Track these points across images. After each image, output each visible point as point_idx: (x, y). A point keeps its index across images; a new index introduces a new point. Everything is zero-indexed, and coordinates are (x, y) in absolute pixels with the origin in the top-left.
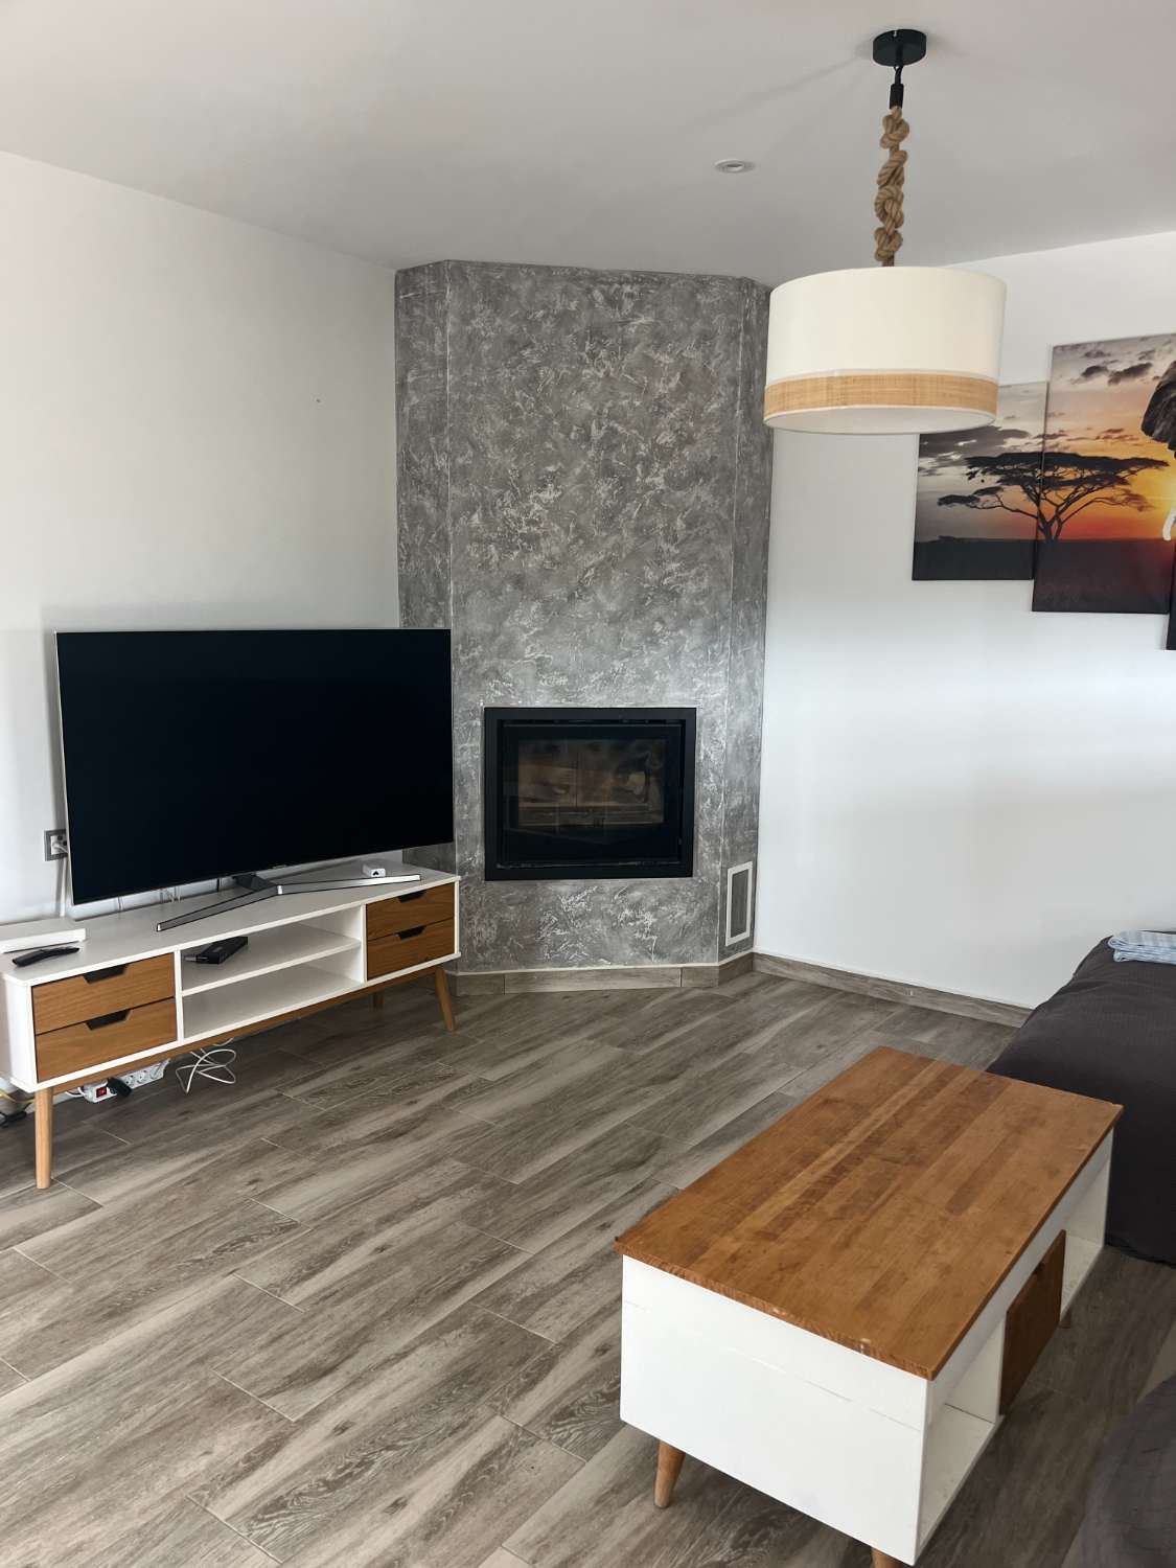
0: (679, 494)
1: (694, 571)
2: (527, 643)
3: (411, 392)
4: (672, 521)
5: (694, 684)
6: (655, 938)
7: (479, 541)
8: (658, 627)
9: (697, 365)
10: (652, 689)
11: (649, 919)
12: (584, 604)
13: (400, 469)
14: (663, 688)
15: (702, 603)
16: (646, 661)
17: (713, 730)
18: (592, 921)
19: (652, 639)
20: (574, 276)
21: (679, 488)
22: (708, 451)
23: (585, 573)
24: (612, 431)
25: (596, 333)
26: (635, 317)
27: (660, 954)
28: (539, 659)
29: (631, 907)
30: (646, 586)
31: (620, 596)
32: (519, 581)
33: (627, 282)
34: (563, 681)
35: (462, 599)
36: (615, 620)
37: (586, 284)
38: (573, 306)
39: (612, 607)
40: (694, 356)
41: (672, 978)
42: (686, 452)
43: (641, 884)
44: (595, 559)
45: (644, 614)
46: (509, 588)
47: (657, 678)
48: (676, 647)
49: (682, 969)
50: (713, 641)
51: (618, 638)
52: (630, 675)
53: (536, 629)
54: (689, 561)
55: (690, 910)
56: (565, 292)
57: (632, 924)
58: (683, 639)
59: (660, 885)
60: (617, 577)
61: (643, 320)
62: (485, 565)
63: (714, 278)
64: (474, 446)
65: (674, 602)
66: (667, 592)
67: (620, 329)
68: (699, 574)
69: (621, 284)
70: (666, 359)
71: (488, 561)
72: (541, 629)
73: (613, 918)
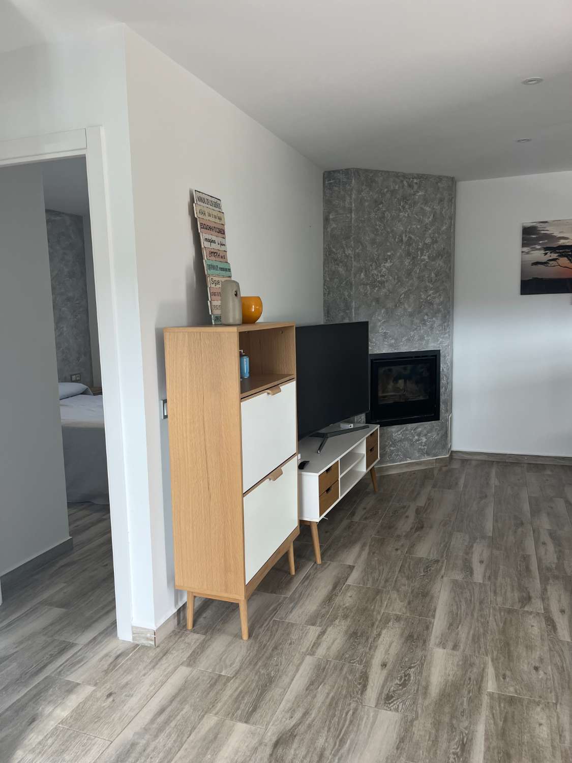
0: (433, 263)
1: (438, 294)
2: (380, 326)
3: (331, 222)
4: (430, 274)
5: (438, 340)
6: (426, 447)
7: (364, 284)
8: (426, 317)
9: (438, 212)
10: (424, 342)
11: (424, 440)
12: (400, 309)
13: (325, 255)
14: (428, 342)
15: (441, 307)
16: (422, 331)
17: (445, 358)
18: (404, 443)
19: (424, 322)
20: (397, 175)
21: (433, 261)
22: (442, 246)
23: (401, 296)
24: (410, 238)
25: (405, 198)
26: (418, 192)
27: (428, 454)
28: (385, 333)
29: (417, 435)
30: (422, 300)
31: (413, 305)
32: (377, 300)
33: (415, 178)
34: (393, 341)
35: (357, 309)
36: (411, 315)
37: (401, 178)
38: (397, 187)
39: (410, 310)
40: (437, 208)
41: (433, 463)
42: (435, 246)
43: (422, 425)
44: (405, 290)
45: (421, 312)
46: (374, 304)
47: (426, 338)
48: (432, 325)
49: (437, 459)
50: (444, 322)
51: (412, 322)
52: (416, 337)
53: (383, 321)
54: (437, 290)
55: (438, 434)
56: (394, 182)
57: (418, 442)
58: (434, 322)
59: (427, 425)
60: (412, 297)
61: (420, 193)
62: (366, 294)
63: (444, 177)
64: (362, 244)
65: (431, 307)
66: (429, 303)
67: (413, 197)
68: (440, 295)
69: (413, 179)
70: (427, 209)
71: (366, 293)
72: (385, 320)
73: (411, 440)
